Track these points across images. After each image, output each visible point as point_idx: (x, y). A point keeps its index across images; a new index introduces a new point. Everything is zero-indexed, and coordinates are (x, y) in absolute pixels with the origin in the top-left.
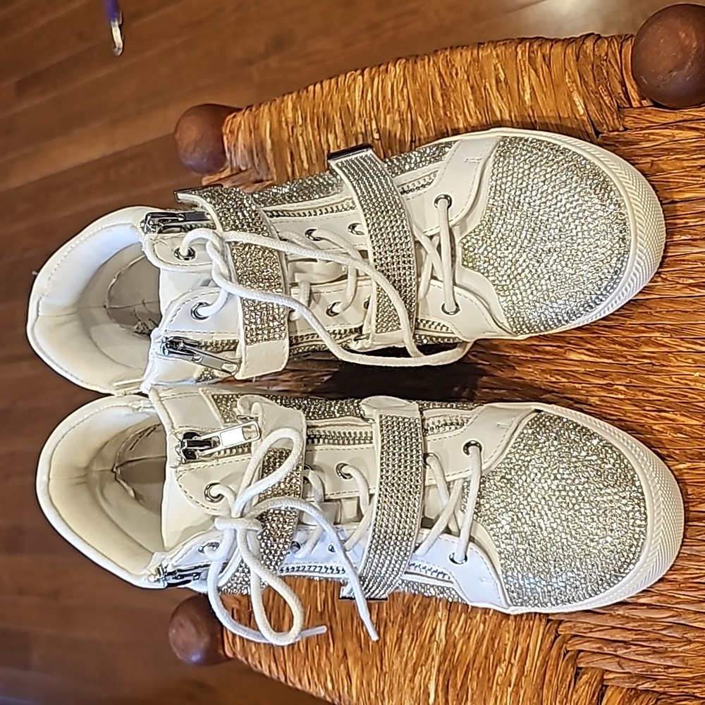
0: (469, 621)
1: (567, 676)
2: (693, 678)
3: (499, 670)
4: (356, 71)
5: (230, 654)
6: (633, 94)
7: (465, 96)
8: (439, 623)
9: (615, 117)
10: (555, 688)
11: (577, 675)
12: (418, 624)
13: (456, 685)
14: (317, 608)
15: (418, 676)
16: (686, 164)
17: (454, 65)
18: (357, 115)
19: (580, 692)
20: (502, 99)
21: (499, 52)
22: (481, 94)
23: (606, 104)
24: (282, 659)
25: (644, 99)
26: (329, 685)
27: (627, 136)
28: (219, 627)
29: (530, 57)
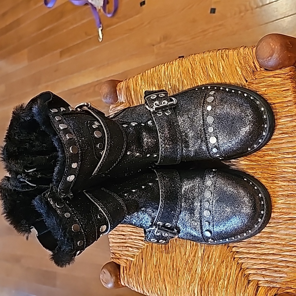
0: (209, 265)
1: (245, 283)
2: (290, 281)
3: (220, 282)
4: (162, 64)
5: (123, 284)
6: (258, 66)
7: (200, 71)
8: (198, 266)
9: (252, 75)
10: (240, 288)
11: (249, 283)
12: (191, 267)
13: (205, 289)
14: (154, 264)
15: (191, 287)
16: (277, 90)
17: (195, 60)
18: (163, 80)
19: (249, 289)
20: (213, 71)
21: (211, 54)
22: (205, 70)
23: (248, 70)
24: (142, 284)
25: (261, 68)
26: (159, 293)
27: (257, 81)
28: (119, 273)
29: (221, 55)
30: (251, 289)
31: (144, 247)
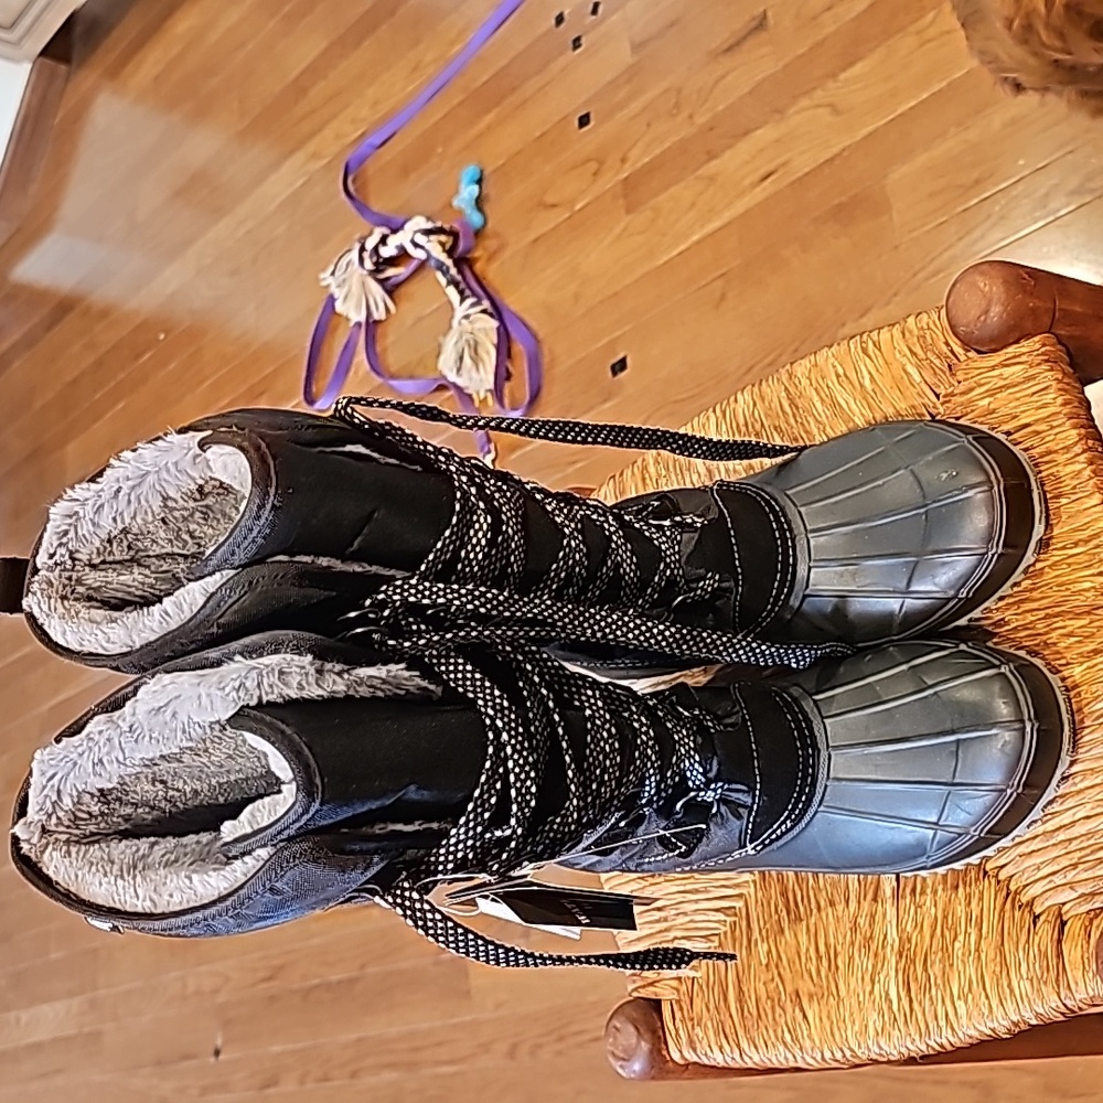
0: (919, 910)
1: (1025, 924)
3: (957, 945)
4: (708, 410)
6: (958, 350)
7: (812, 400)
8: (889, 924)
9: (948, 374)
10: (1015, 939)
12: (868, 935)
13: (917, 978)
14: (761, 963)
15: (877, 986)
16: (1018, 395)
17: (796, 376)
19: (1040, 934)
20: (846, 391)
21: (834, 352)
22: (825, 392)
23: (937, 366)
24: (733, 1031)
25: (969, 351)
26: (788, 1037)
27: (962, 387)
28: (659, 1024)
29: (862, 347)
30: (1045, 931)
31: (724, 929)
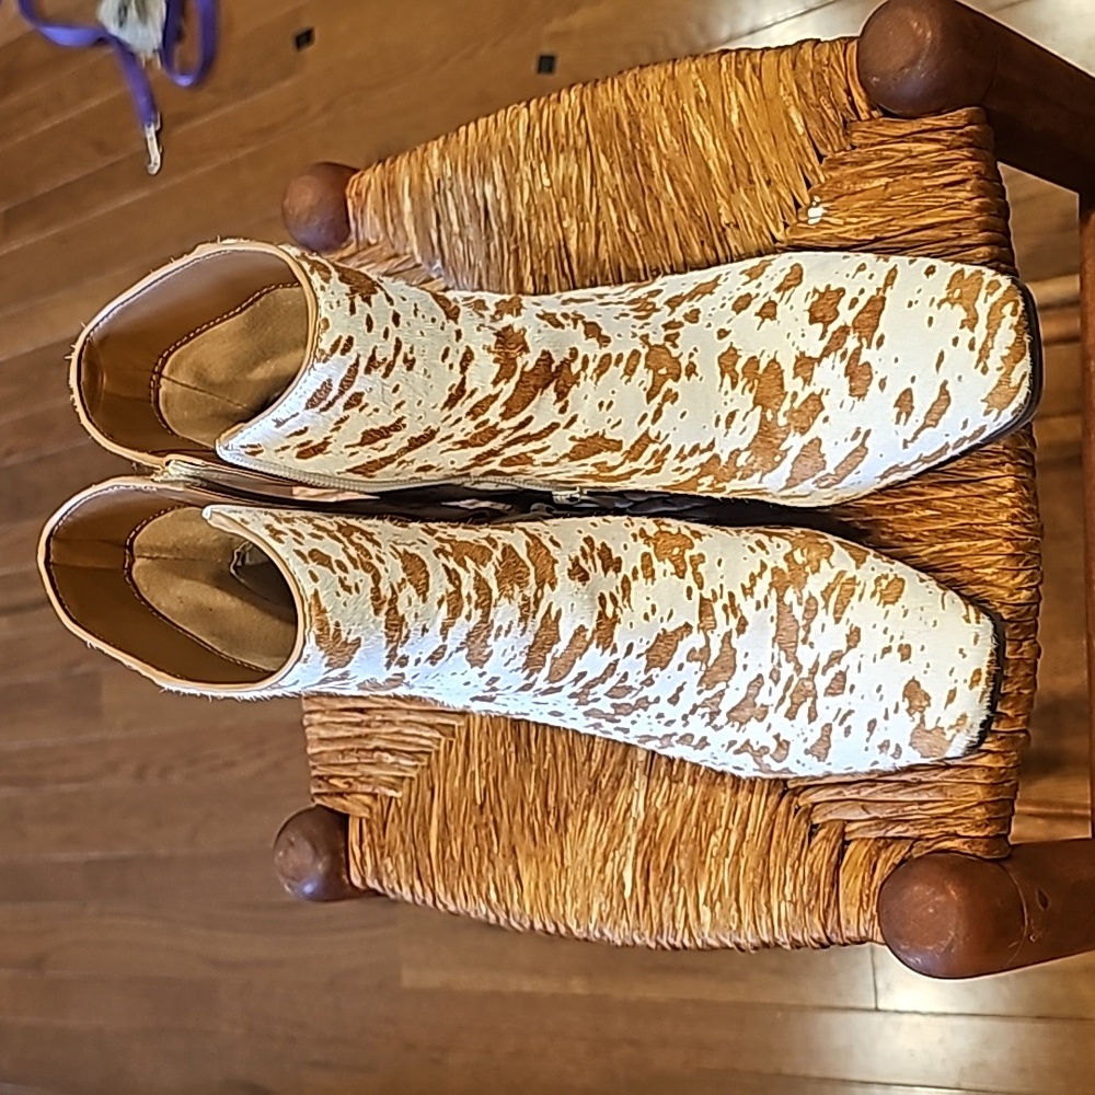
0: (674, 786)
1: (800, 834)
2: (954, 813)
3: (713, 840)
4: (519, 103)
5: (357, 882)
6: (861, 104)
7: (659, 123)
8: (636, 794)
9: (841, 133)
10: (784, 850)
11: (811, 835)
12: (609, 800)
13: (659, 867)
14: (475, 800)
15: (610, 864)
16: (926, 183)
17: (644, 86)
18: (522, 157)
19: (815, 851)
20: (704, 122)
21: (699, 66)
22: (678, 117)
23: (829, 119)
24: (429, 872)
25: (874, 109)
26: (493, 896)
27: (856, 155)
28: (343, 845)
29: (736, 68)
30: (821, 850)
31: (436, 747)
